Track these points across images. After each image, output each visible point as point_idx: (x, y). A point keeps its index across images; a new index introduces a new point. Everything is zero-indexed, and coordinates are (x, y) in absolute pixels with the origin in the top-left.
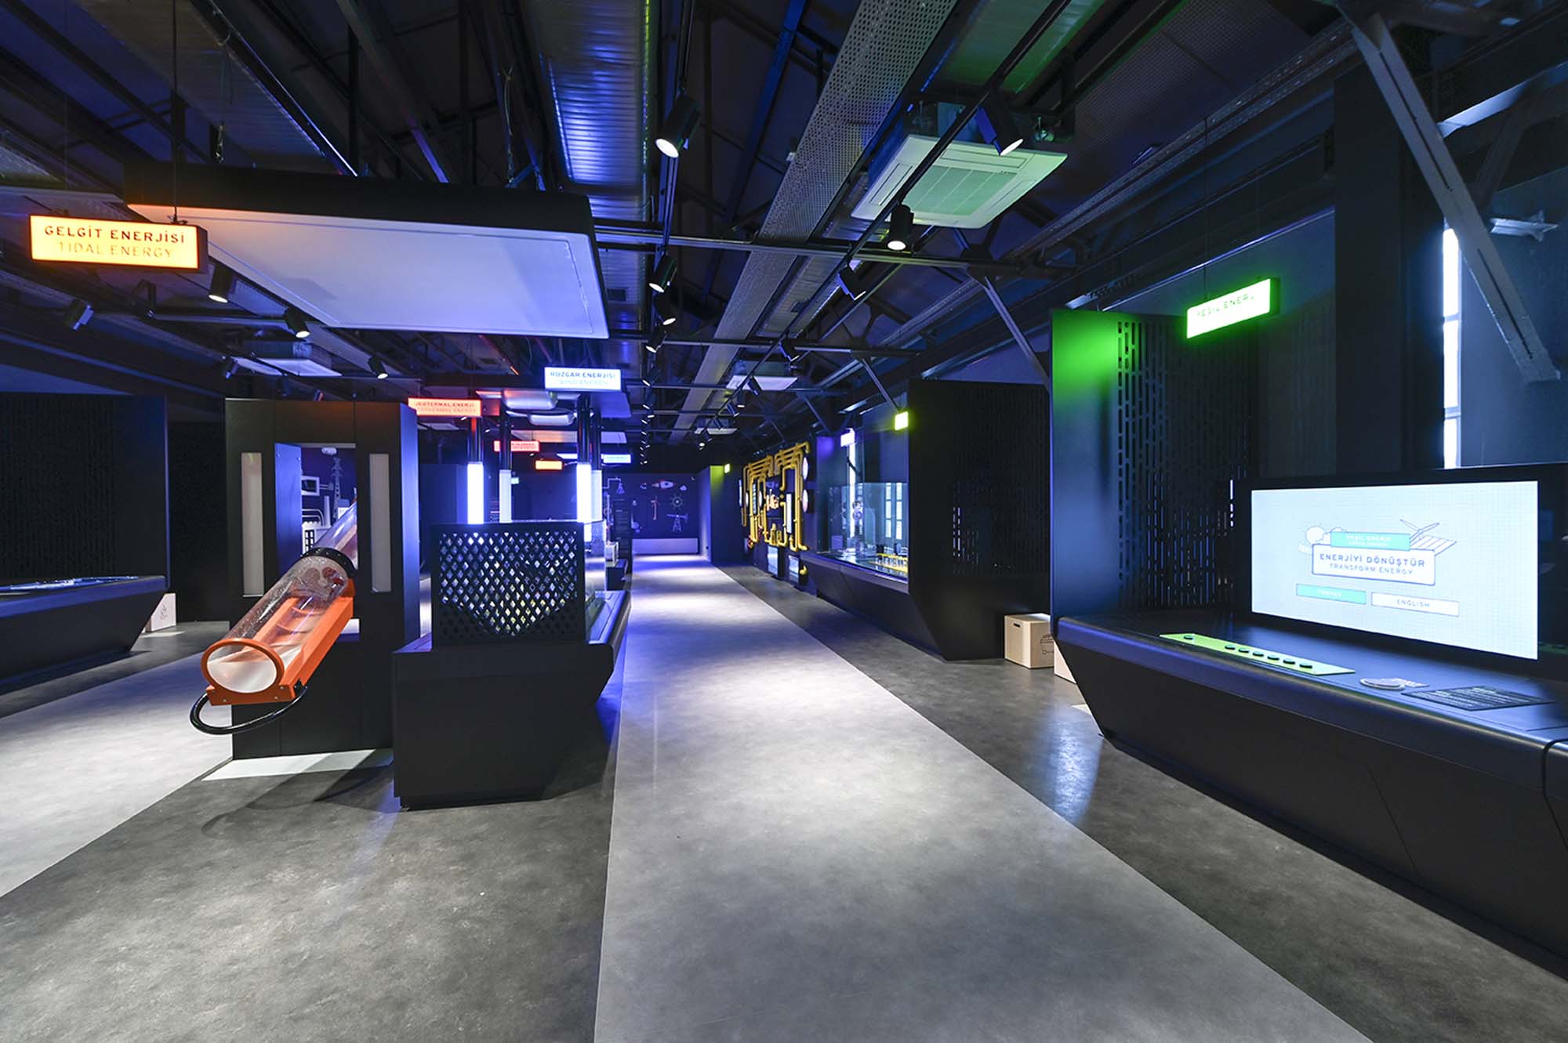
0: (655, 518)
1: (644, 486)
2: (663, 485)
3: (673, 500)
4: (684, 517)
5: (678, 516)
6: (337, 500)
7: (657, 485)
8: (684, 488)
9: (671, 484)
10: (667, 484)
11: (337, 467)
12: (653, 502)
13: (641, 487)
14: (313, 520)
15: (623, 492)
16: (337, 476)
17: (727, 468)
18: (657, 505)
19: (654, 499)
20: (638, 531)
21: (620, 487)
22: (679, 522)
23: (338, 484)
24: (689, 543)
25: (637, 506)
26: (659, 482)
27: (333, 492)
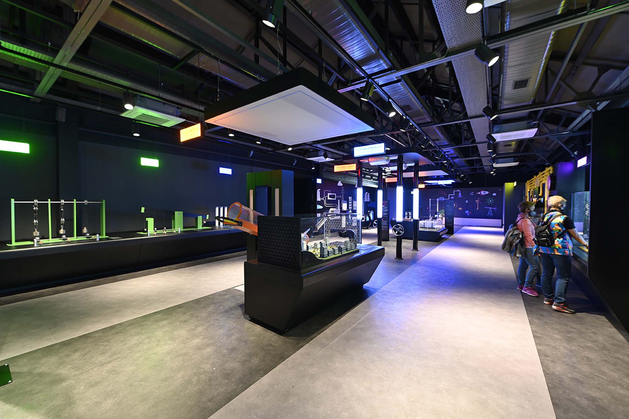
0: (478, 209)
1: (472, 194)
2: (483, 193)
3: (488, 200)
4: (495, 209)
5: (490, 208)
6: (342, 201)
7: (479, 193)
8: (494, 194)
9: (487, 193)
10: (485, 193)
11: (343, 190)
12: (477, 201)
13: (471, 194)
14: (334, 207)
15: (461, 196)
16: (343, 193)
17: (515, 184)
18: (479, 202)
19: (477, 200)
20: (468, 215)
21: (460, 194)
22: (491, 211)
23: (343, 195)
24: (498, 222)
25: (468, 203)
26: (480, 192)
27: (341, 198)
